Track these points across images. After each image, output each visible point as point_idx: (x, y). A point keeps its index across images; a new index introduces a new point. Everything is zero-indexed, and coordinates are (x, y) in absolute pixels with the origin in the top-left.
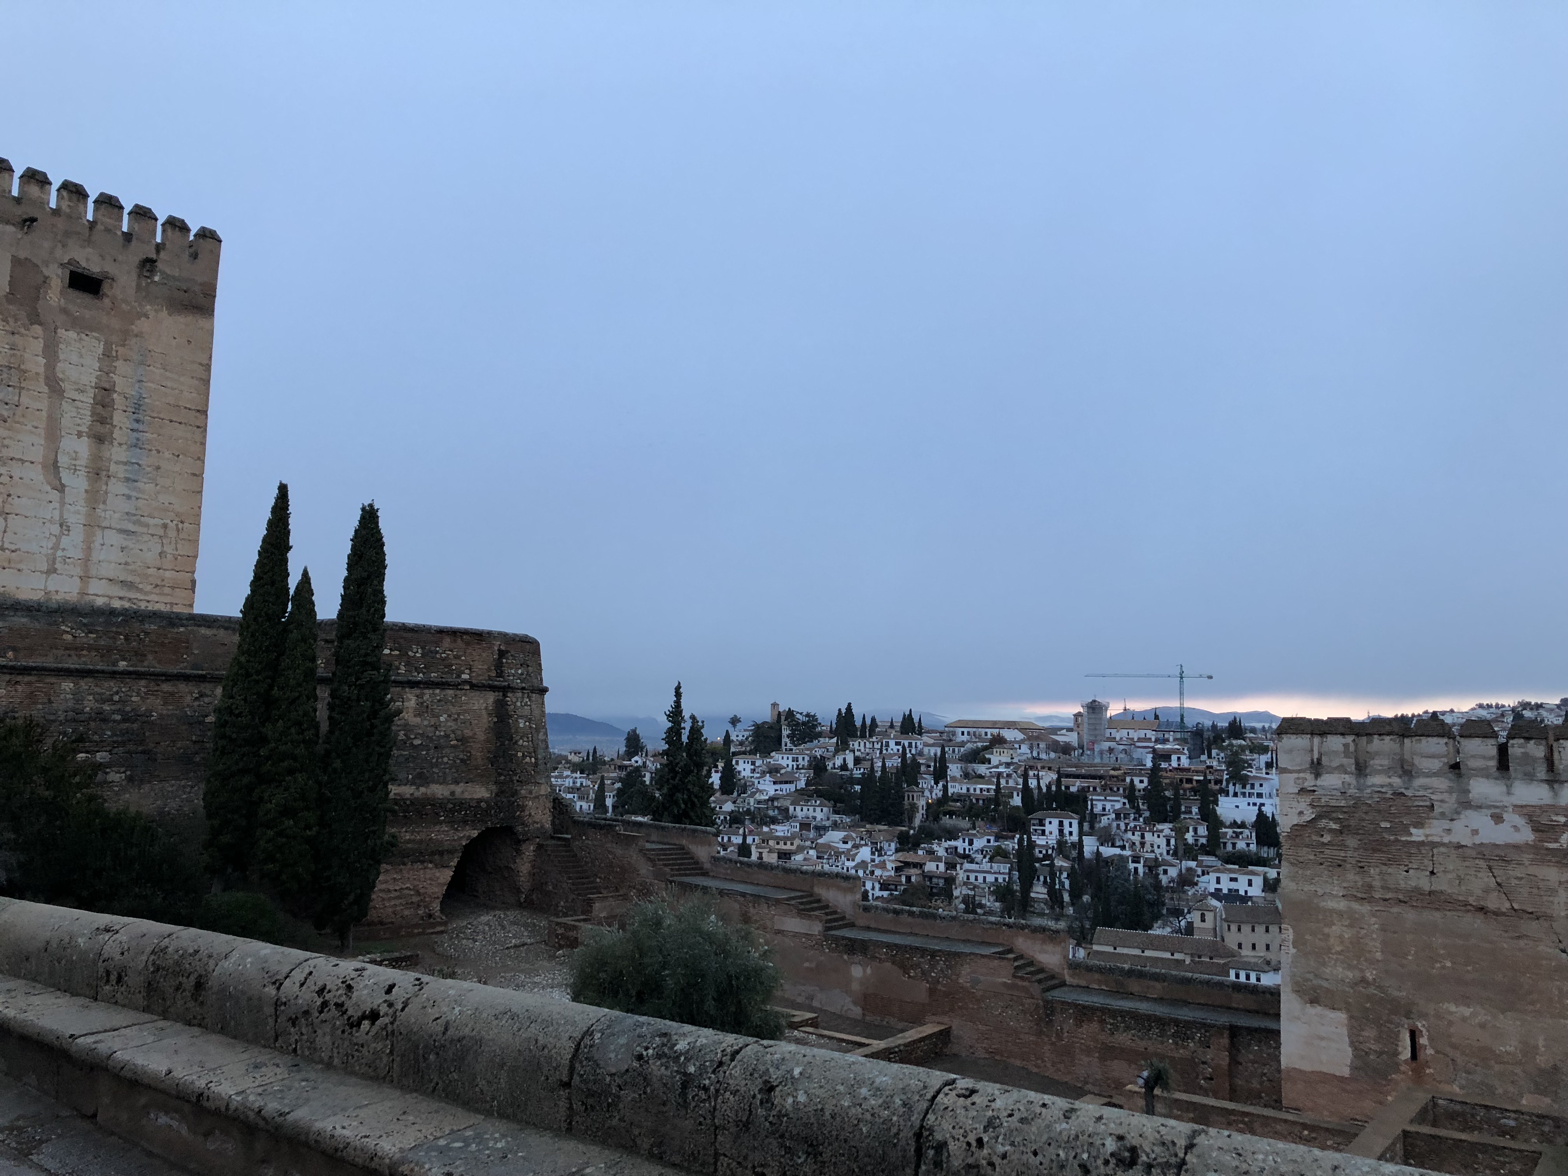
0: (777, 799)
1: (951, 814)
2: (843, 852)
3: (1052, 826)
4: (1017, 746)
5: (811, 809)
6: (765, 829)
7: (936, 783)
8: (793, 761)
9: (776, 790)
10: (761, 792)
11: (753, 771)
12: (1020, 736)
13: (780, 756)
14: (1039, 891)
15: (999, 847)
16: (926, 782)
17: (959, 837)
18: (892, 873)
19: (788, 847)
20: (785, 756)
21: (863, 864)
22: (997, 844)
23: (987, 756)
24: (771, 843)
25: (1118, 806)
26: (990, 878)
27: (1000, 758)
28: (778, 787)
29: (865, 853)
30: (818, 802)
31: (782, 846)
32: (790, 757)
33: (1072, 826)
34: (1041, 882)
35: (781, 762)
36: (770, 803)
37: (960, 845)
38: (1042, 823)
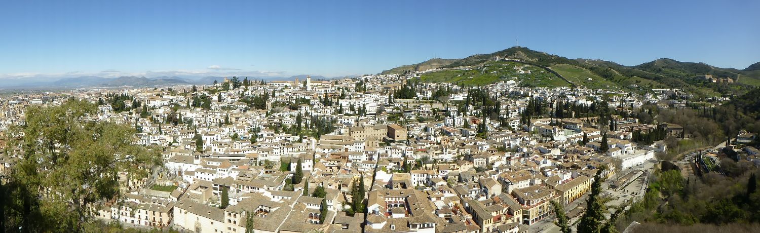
0: (233, 103)
1: (278, 106)
2: (252, 117)
3: (303, 108)
5: (242, 105)
6: (231, 111)
7: (273, 98)
9: (232, 101)
10: (228, 101)
14: (303, 125)
16: (271, 98)
19: (238, 116)
21: (258, 120)
22: (290, 113)
24: (233, 115)
25: (318, 102)
26: (290, 122)
29: (258, 117)
31: (236, 116)
33: (308, 108)
34: (303, 123)
36: (231, 104)
37: (281, 114)
38: (301, 107)
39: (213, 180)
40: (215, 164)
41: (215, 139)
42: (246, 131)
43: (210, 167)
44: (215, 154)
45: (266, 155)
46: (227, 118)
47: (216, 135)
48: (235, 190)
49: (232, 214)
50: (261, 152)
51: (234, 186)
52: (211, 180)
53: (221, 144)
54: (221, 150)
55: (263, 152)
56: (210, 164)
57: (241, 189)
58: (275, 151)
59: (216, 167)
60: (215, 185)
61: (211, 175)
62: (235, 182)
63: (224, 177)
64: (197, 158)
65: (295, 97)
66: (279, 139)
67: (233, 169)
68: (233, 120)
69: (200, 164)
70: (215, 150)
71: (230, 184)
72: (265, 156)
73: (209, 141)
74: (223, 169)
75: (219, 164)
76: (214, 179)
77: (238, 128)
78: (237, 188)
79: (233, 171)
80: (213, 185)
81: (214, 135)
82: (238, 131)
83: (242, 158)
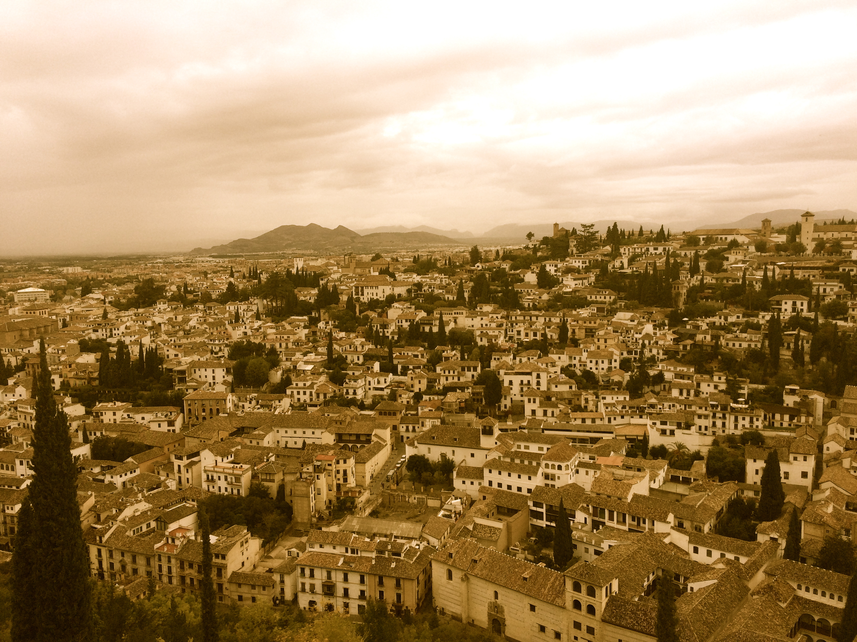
0: (578, 291)
1: (707, 298)
2: (632, 328)
3: (787, 306)
4: (745, 247)
5: (603, 297)
6: (574, 312)
7: (692, 276)
8: (583, 263)
9: (576, 285)
10: (566, 286)
11: (556, 271)
12: (746, 240)
13: (574, 261)
14: (786, 354)
15: (746, 321)
16: (684, 276)
17: (716, 315)
18: (671, 343)
19: (592, 325)
20: (577, 261)
21: (647, 336)
22: (746, 319)
23: (726, 256)
24: (580, 322)
25: (836, 289)
26: (745, 345)
27: (736, 257)
28: (577, 282)
29: (649, 328)
30: (607, 292)
31: (588, 324)
32: (581, 261)
33: (803, 305)
34: (786, 347)
35: (574, 264)
36: (573, 293)
37: (717, 320)
38: (779, 303)
39: (529, 491)
40: (534, 448)
41: (534, 386)
42: (614, 364)
43: (523, 456)
44: (534, 423)
45: (672, 433)
46: (563, 328)
47: (534, 374)
48: (589, 521)
49: (584, 588)
50: (658, 423)
51: (585, 510)
52: (524, 492)
53: (548, 398)
54: (549, 414)
55: (663, 423)
56: (523, 449)
57: (606, 520)
58: (698, 422)
59: (536, 457)
60: (535, 504)
61: (525, 477)
62: (588, 500)
63: (558, 484)
64: (488, 432)
65: (759, 275)
66: (711, 389)
67: (581, 464)
68: (580, 334)
69: (496, 449)
70: (534, 412)
71: (576, 503)
72: (668, 432)
73: (516, 389)
74: (557, 464)
75: (545, 451)
76: (533, 488)
77: (591, 355)
78: (595, 514)
79: (582, 471)
80: (530, 503)
81: (530, 374)
82: (593, 365)
83: (606, 437)
